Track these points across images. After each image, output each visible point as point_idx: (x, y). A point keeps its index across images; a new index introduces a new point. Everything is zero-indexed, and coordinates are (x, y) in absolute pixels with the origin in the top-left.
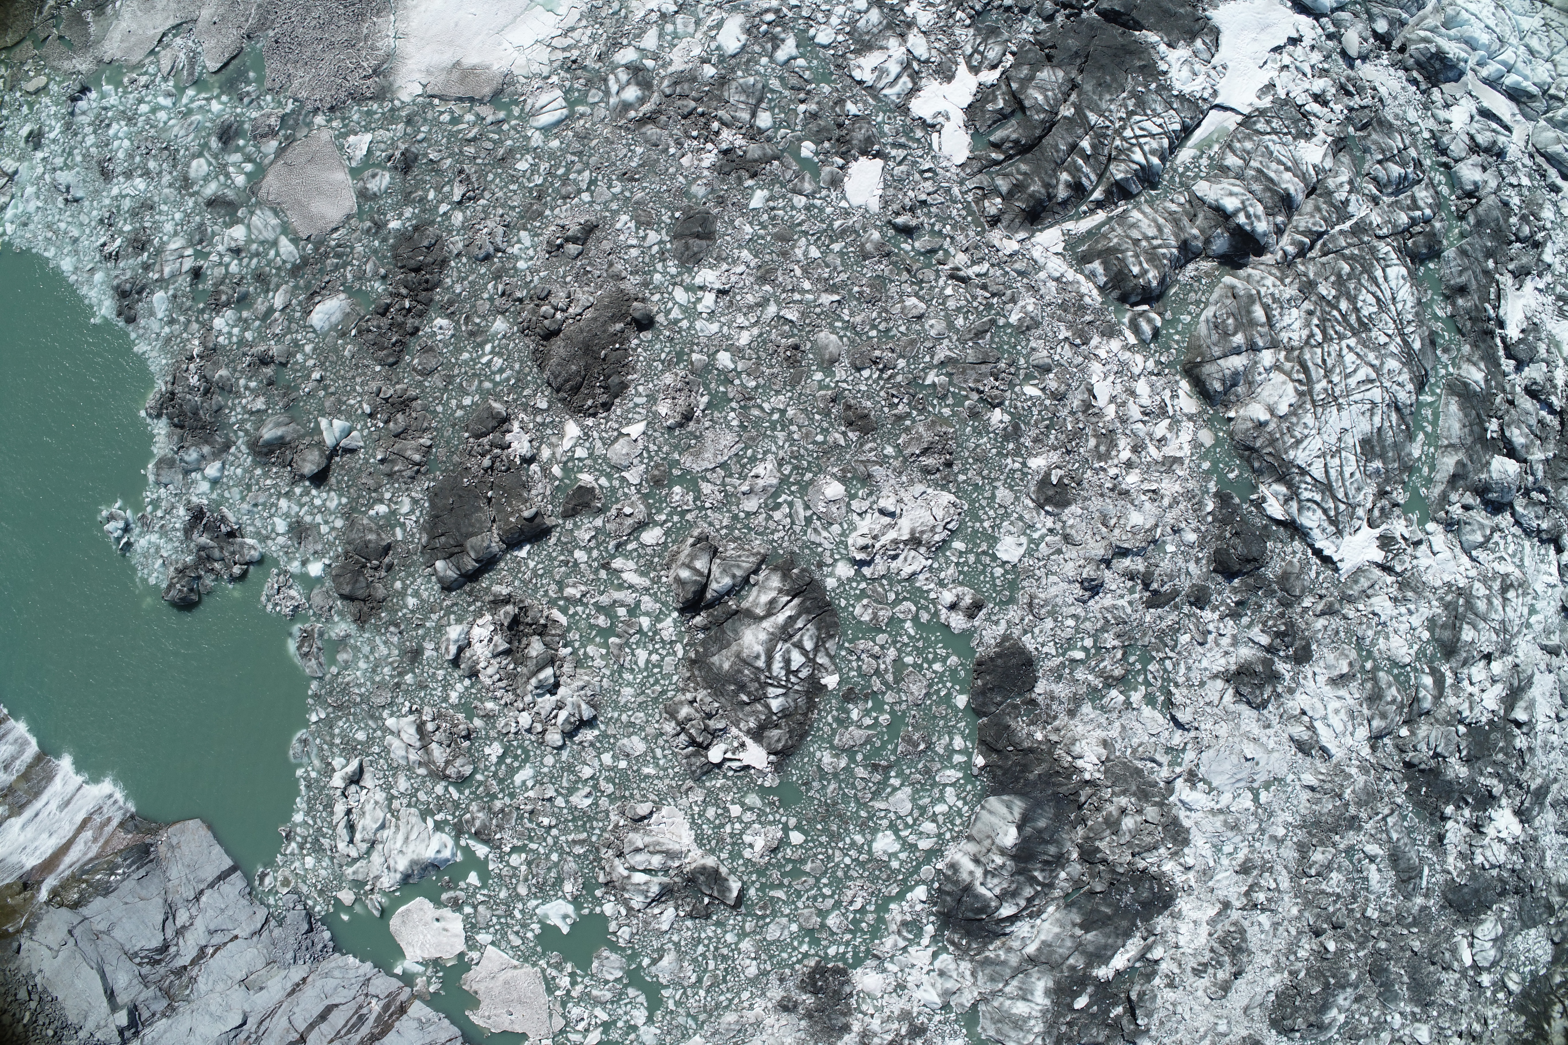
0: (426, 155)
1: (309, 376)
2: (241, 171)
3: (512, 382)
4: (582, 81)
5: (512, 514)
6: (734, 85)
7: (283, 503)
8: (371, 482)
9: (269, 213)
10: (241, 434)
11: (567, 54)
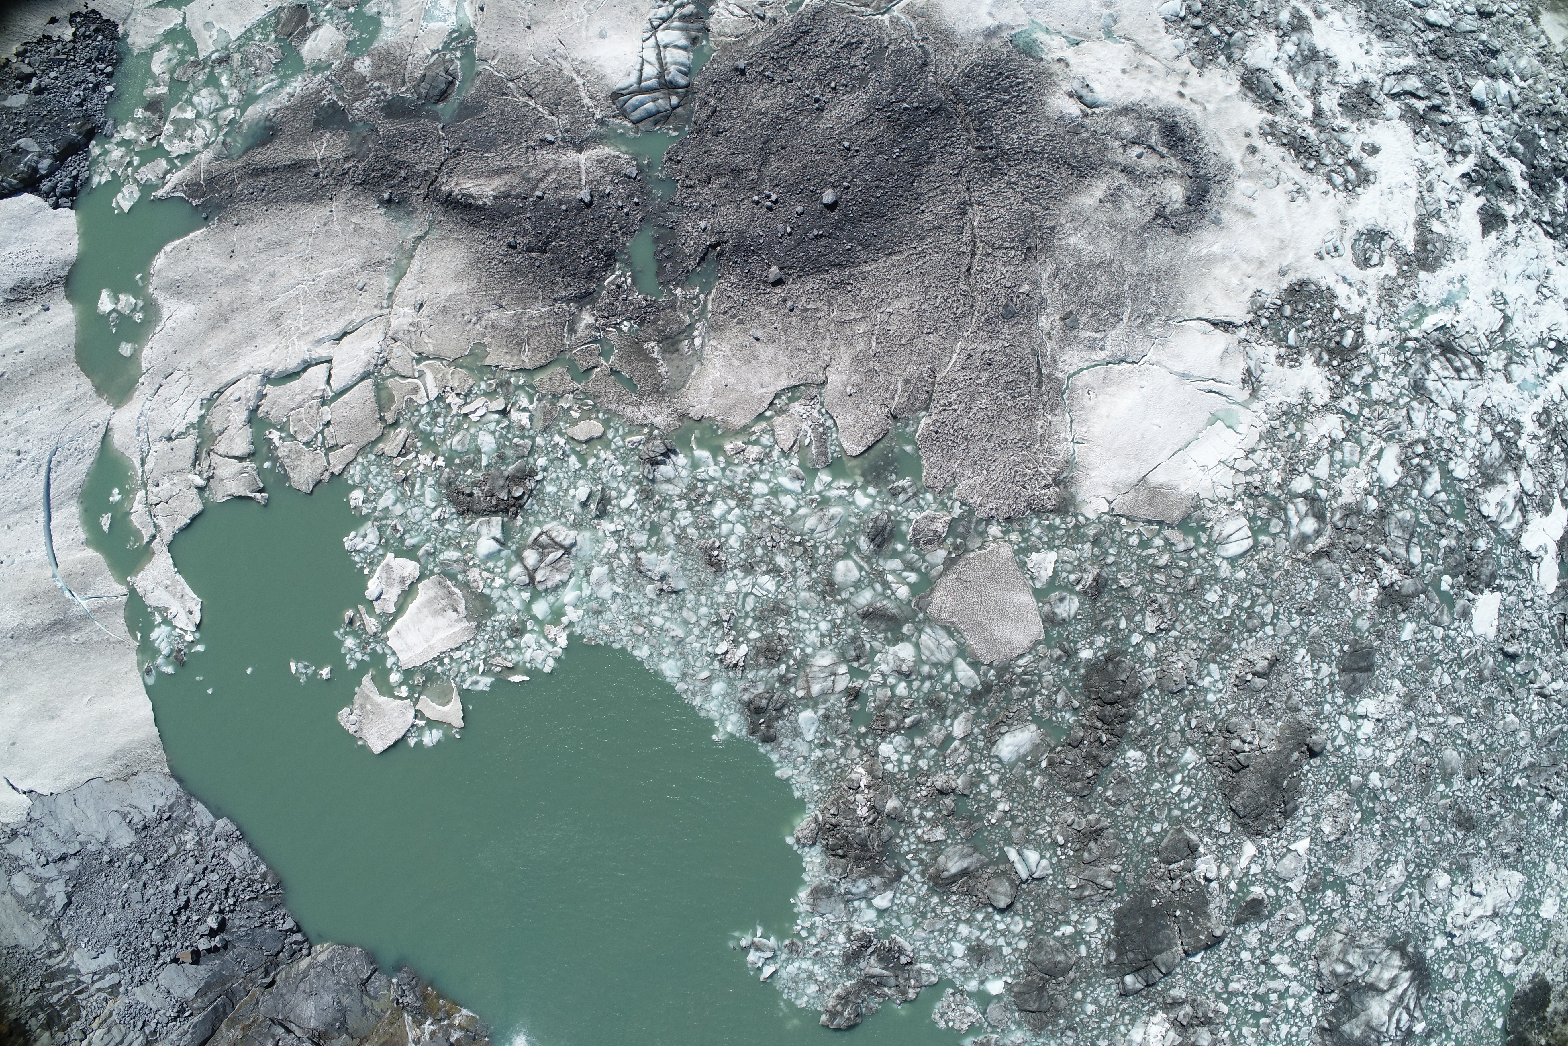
0: (1116, 580)
1: (993, 808)
2: (904, 581)
3: (1200, 809)
4: (1264, 509)
5: (1200, 932)
6: (1393, 520)
7: (963, 929)
8: (1058, 907)
9: (942, 633)
10: (916, 863)
11: (1249, 479)
